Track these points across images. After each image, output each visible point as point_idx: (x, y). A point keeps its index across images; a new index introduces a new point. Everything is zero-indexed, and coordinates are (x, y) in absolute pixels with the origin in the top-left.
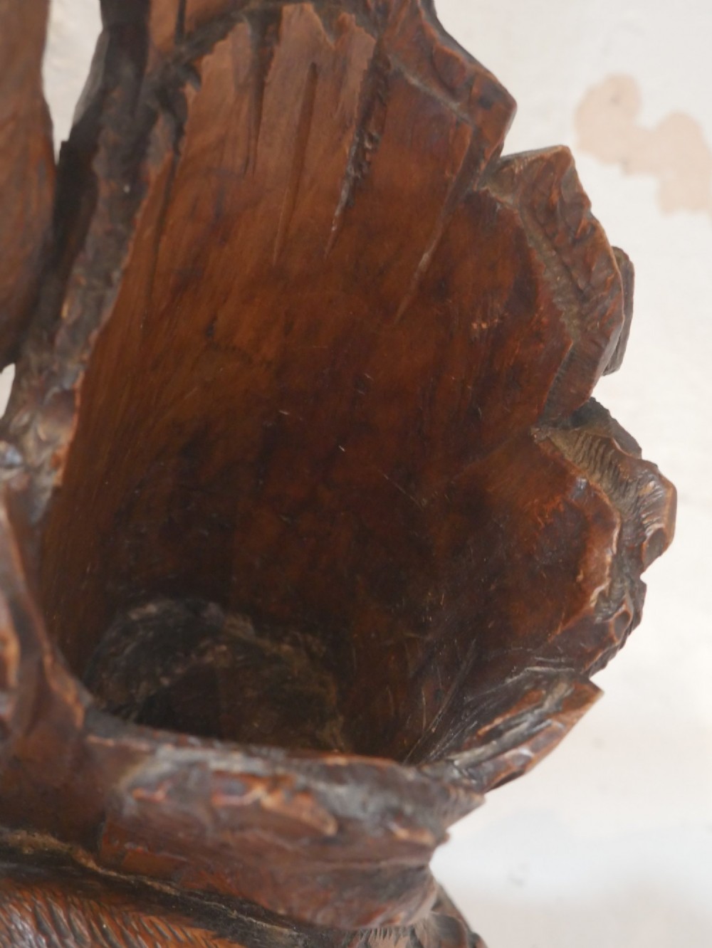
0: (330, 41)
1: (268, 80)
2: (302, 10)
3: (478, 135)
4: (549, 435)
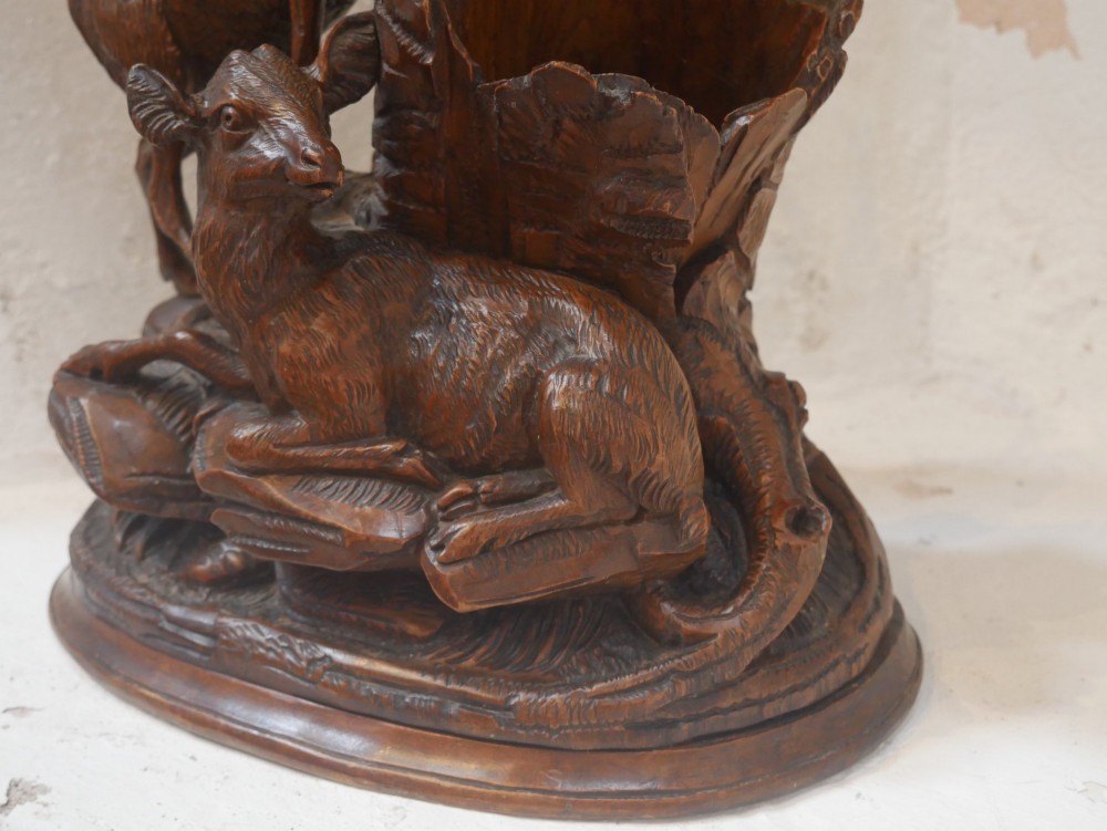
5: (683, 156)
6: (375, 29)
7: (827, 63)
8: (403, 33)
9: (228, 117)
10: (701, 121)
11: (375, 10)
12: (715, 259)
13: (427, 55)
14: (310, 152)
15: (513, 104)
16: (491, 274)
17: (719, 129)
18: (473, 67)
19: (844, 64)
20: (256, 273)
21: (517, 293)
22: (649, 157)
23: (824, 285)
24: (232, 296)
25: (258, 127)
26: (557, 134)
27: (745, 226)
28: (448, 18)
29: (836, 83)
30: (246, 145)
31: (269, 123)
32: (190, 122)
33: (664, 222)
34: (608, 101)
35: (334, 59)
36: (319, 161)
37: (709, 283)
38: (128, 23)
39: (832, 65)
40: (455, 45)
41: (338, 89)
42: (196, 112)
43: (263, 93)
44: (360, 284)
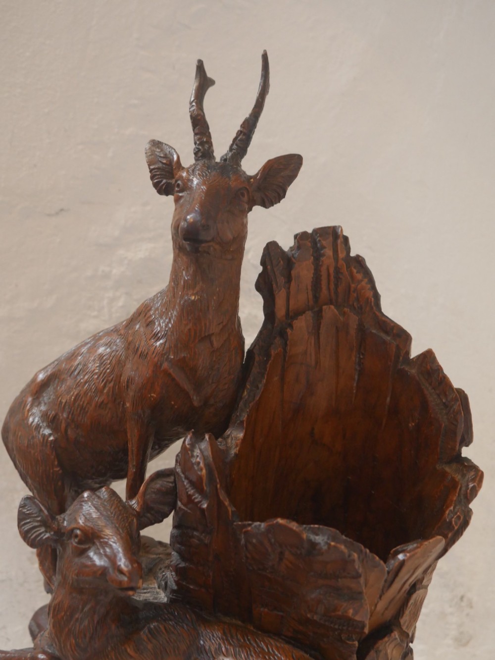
0: (342, 318)
1: (320, 332)
2: (329, 307)
3: (398, 347)
4: (443, 466)
5: (362, 580)
6: (175, 479)
7: (459, 517)
8: (190, 486)
9: (76, 536)
10: (374, 558)
11: (175, 468)
12: (384, 637)
13: (204, 502)
14: (123, 566)
15: (254, 541)
16: (238, 640)
17: (385, 562)
18: (232, 511)
19: (470, 518)
20: (85, 636)
21: (252, 656)
22: (339, 580)
23: (471, 606)
24: (69, 647)
25: (94, 543)
26: (281, 559)
27: (405, 615)
28: (218, 481)
29: (465, 530)
30: (86, 555)
31: (101, 542)
32: (54, 535)
33: (349, 621)
34: (313, 545)
35: (148, 497)
36: (127, 574)
37: (380, 651)
38: (32, 452)
39: (462, 518)
40: (221, 497)
41: (149, 515)
42: (58, 529)
43: (99, 522)
44: (151, 642)
